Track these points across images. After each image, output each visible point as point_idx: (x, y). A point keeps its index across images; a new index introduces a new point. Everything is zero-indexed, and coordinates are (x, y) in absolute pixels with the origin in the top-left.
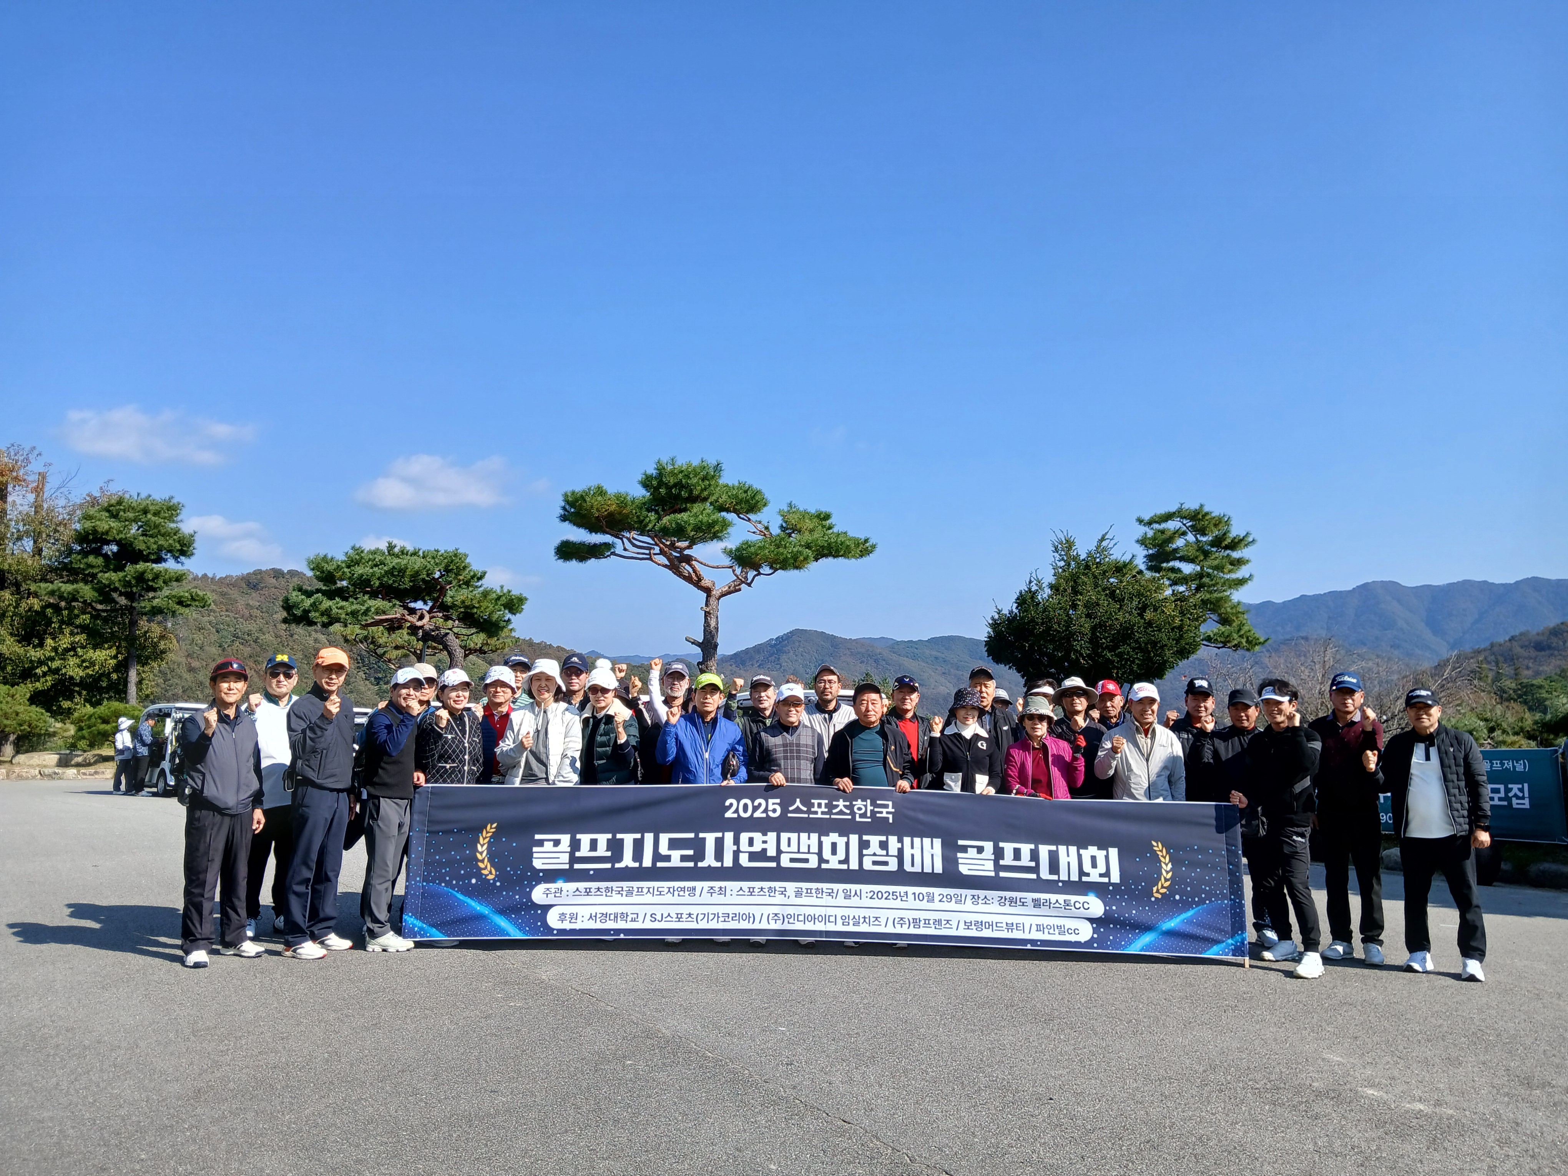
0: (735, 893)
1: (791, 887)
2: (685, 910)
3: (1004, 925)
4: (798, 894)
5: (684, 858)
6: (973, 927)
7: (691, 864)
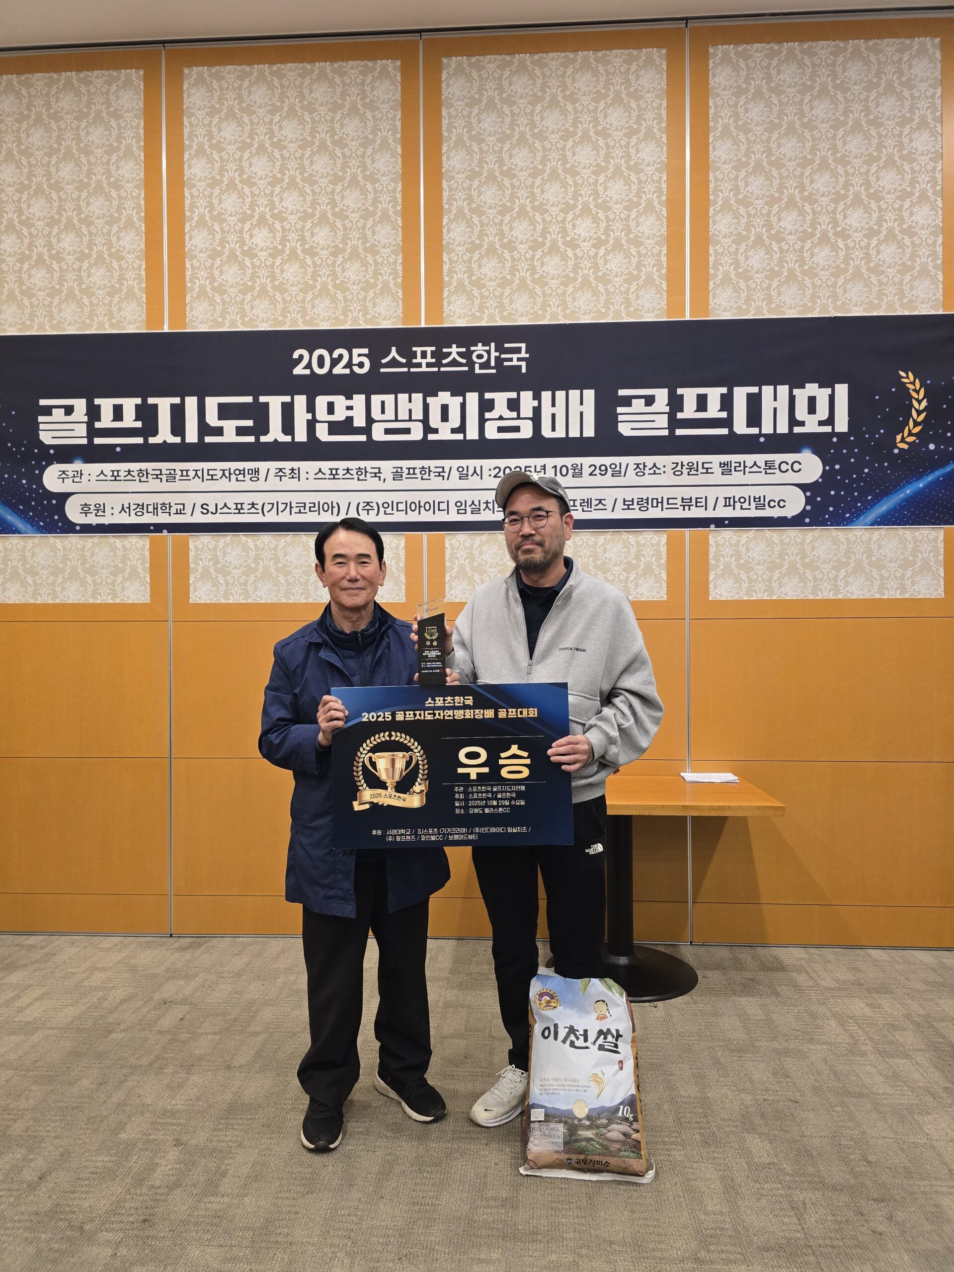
0: (311, 476)
1: (387, 466)
2: (247, 499)
3: (679, 501)
4: (397, 475)
5: (240, 431)
6: (636, 506)
7: (251, 439)
